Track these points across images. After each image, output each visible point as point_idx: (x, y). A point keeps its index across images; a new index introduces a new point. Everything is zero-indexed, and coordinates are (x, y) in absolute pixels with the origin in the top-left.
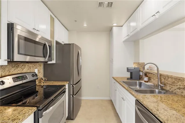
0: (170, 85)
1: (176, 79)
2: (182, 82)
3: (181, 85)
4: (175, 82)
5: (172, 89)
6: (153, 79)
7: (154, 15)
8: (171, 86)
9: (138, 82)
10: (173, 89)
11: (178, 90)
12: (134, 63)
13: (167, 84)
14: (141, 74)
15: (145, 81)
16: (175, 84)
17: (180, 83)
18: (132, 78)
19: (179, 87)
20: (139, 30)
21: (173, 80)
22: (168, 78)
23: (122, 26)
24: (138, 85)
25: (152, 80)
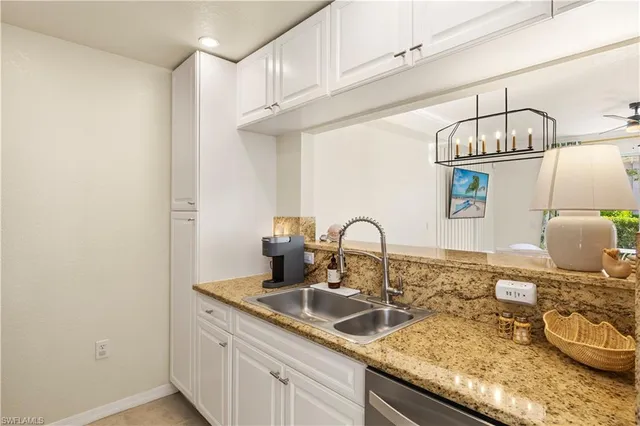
0: (415, 288)
1: (433, 267)
2: (449, 274)
3: (446, 281)
4: (430, 275)
5: (420, 299)
6: (358, 273)
7: (402, 54)
8: (417, 289)
9: (306, 289)
10: (424, 296)
11: (438, 299)
12: (277, 219)
13: (405, 285)
14: (310, 258)
15: (332, 286)
16: (429, 283)
17: (442, 277)
18: (282, 280)
19: (439, 288)
20: (328, 93)
21: (424, 271)
22: (409, 266)
23: (236, 62)
24: (306, 304)
25: (354, 277)
